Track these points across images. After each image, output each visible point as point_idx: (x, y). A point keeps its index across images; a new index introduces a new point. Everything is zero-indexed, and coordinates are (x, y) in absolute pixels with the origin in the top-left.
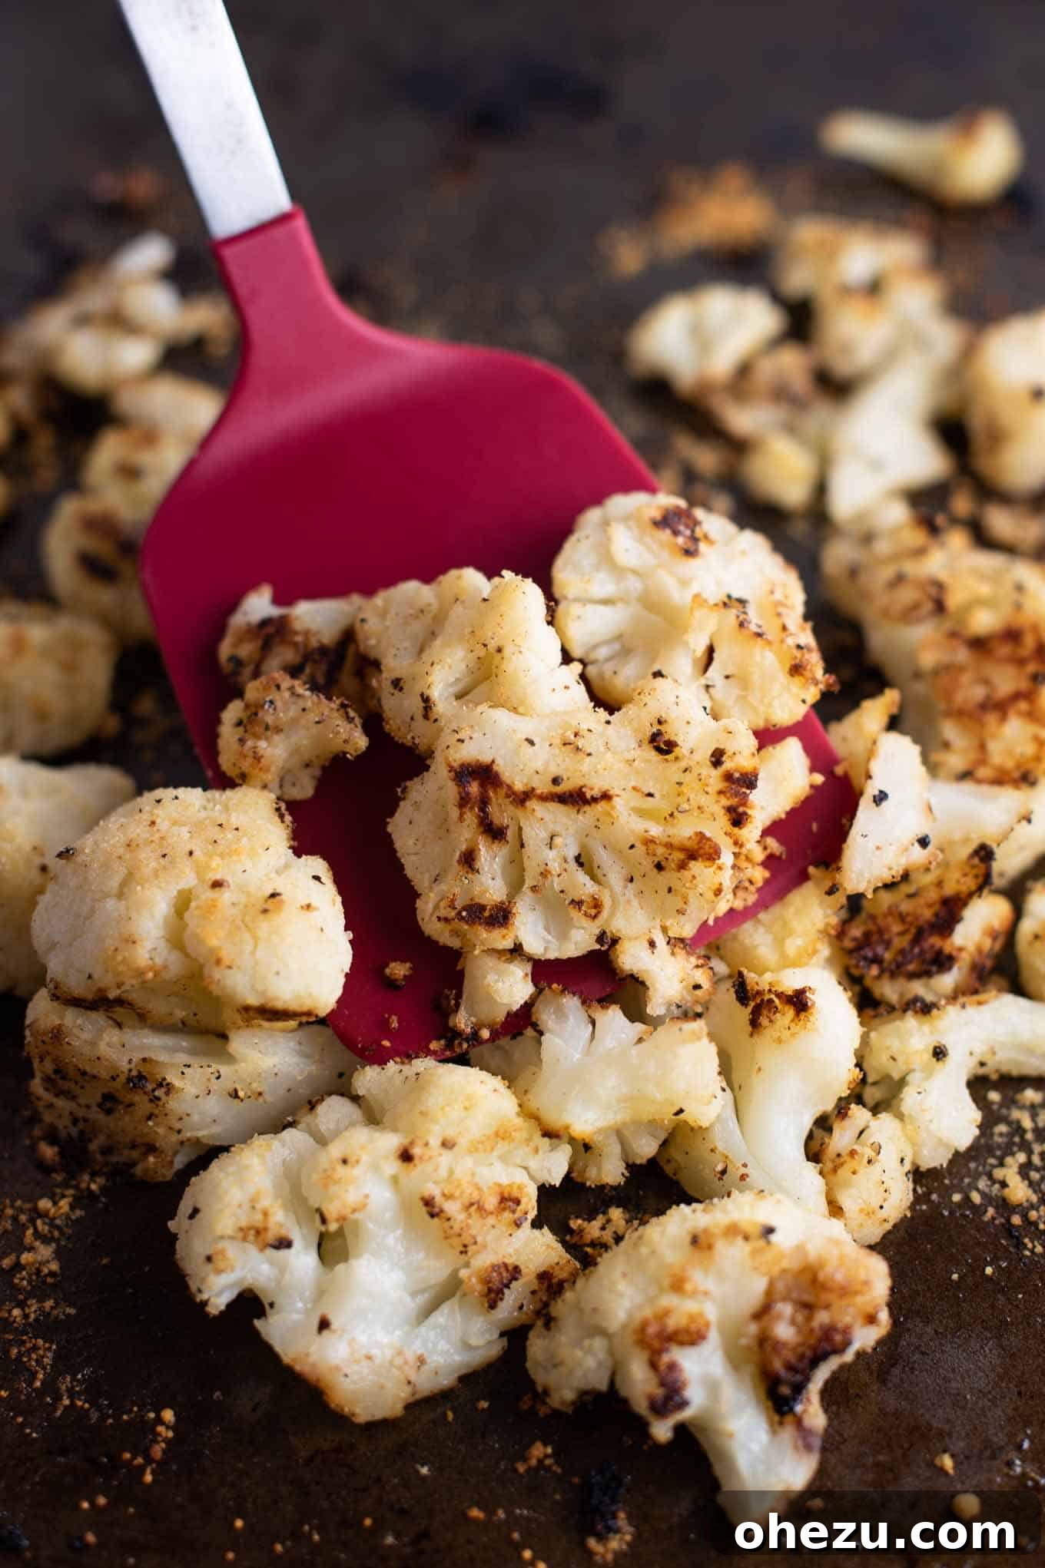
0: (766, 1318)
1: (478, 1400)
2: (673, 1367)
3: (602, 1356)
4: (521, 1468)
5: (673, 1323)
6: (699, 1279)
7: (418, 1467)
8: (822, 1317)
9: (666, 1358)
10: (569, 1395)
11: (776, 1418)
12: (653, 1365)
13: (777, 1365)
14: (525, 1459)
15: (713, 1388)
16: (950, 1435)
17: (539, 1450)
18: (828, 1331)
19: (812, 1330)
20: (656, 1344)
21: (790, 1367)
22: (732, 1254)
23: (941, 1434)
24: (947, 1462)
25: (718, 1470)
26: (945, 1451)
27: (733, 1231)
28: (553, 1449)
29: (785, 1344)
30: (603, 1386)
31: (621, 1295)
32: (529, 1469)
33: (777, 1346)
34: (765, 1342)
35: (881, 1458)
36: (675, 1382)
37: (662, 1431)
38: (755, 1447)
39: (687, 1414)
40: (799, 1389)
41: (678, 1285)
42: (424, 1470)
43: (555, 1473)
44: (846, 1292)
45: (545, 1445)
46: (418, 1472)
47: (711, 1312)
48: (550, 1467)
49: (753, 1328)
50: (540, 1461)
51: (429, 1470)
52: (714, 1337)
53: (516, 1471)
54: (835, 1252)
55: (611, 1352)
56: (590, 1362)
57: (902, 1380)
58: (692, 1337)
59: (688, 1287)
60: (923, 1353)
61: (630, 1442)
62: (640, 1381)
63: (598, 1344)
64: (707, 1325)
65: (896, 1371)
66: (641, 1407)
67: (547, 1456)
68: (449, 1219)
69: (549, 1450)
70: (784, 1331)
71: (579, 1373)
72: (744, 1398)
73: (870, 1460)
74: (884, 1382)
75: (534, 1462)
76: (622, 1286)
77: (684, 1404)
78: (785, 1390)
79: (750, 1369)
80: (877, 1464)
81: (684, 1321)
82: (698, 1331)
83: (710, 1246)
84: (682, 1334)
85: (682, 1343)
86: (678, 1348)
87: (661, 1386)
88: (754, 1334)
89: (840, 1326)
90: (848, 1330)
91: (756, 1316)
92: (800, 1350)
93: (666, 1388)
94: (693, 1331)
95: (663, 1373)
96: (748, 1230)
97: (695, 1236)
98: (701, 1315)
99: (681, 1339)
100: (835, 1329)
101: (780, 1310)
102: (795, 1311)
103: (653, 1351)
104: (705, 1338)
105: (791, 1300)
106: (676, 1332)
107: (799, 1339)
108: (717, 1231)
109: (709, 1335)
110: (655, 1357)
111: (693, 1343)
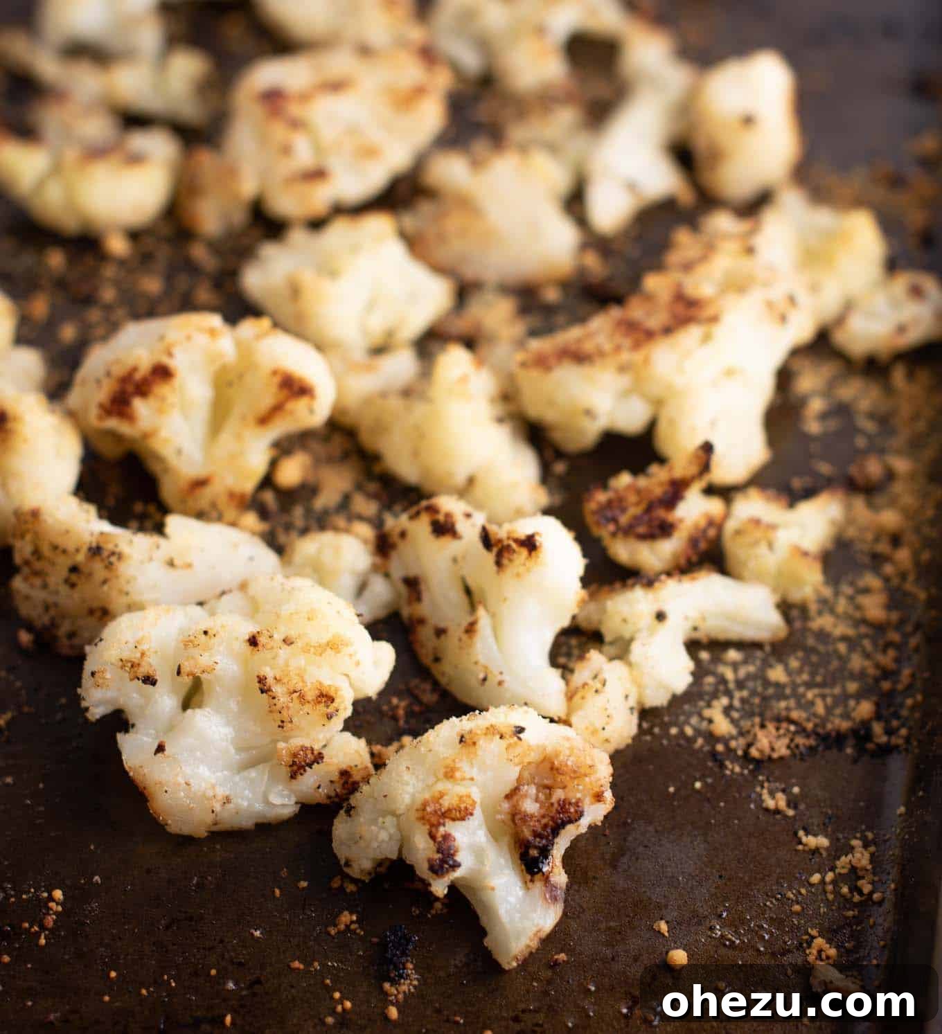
0: (515, 798)
1: (299, 881)
2: (447, 837)
3: (392, 830)
4: (333, 931)
5: (446, 803)
6: (466, 768)
7: (253, 931)
8: (559, 794)
9: (442, 830)
10: (367, 865)
11: (529, 877)
12: (432, 837)
13: (527, 834)
14: (335, 925)
15: (479, 854)
16: (666, 906)
17: (346, 918)
18: (564, 805)
19: (552, 804)
20: (434, 820)
21: (536, 835)
22: (491, 749)
23: (659, 907)
24: (664, 927)
25: (484, 921)
26: (661, 919)
27: (491, 730)
28: (357, 917)
29: (532, 816)
30: (394, 856)
31: (407, 784)
32: (339, 932)
33: (525, 818)
34: (516, 816)
35: (612, 924)
36: (449, 848)
37: (439, 888)
38: (512, 899)
39: (458, 873)
40: (545, 852)
41: (450, 774)
42: (257, 933)
43: (358, 934)
44: (577, 774)
45: (351, 913)
46: (252, 934)
47: (476, 794)
48: (356, 929)
49: (506, 806)
50: (347, 926)
51: (261, 933)
52: (478, 812)
53: (329, 934)
54: (567, 745)
55: (399, 828)
56: (383, 835)
57: (629, 867)
58: (462, 814)
59: (458, 775)
60: (646, 847)
61: (418, 912)
62: (422, 849)
63: (390, 821)
64: (474, 802)
65: (625, 860)
66: (423, 870)
67: (352, 922)
68: (274, 698)
69: (354, 918)
70: (530, 806)
71: (375, 845)
72: (502, 861)
73: (603, 926)
74: (615, 867)
75: (342, 927)
76: (407, 777)
77: (456, 866)
78: (534, 853)
79: (506, 839)
80: (609, 928)
81: (455, 802)
82: (466, 809)
83: (474, 743)
84: (454, 811)
85: (454, 820)
86: (451, 822)
87: (438, 852)
88: (507, 810)
89: (573, 801)
90: (580, 804)
91: (508, 797)
92: (544, 821)
93: (442, 853)
94: (463, 809)
95: (440, 842)
96: (503, 730)
97: (462, 737)
98: (469, 796)
99: (453, 816)
100: (570, 804)
101: (527, 791)
102: (538, 791)
103: (432, 825)
104: (471, 814)
105: (535, 784)
106: (449, 810)
107: (542, 811)
108: (479, 732)
109: (475, 812)
110: (434, 830)
111: (463, 819)
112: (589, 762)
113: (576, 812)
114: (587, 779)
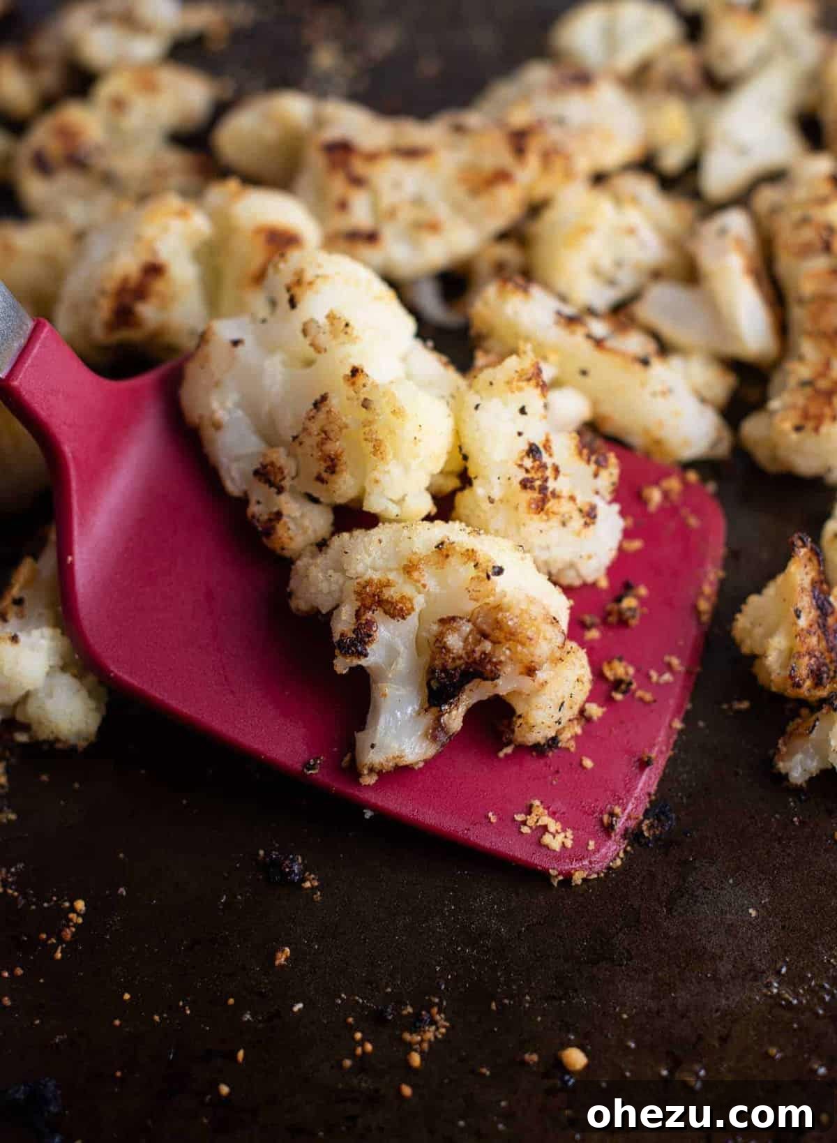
0: (448, 626)
2: (370, 623)
3: (335, 589)
5: (388, 593)
6: (425, 573)
8: (487, 646)
9: (369, 615)
11: (426, 705)
12: (358, 615)
13: (438, 665)
15: (392, 656)
18: (485, 659)
19: (474, 652)
20: (368, 602)
21: (444, 671)
22: (460, 571)
27: (470, 555)
29: (449, 651)
30: (325, 612)
31: (370, 555)
33: (445, 649)
34: (439, 645)
36: (366, 635)
37: (342, 665)
39: (363, 662)
41: (409, 569)
44: (512, 637)
47: (419, 601)
49: (435, 628)
52: (413, 620)
54: (523, 605)
55: (341, 589)
56: (325, 587)
58: (397, 611)
59: (416, 575)
62: (344, 623)
63: (337, 578)
64: (413, 609)
70: (454, 642)
77: (364, 654)
78: (435, 685)
79: (424, 659)
81: (397, 597)
82: (401, 609)
83: (447, 556)
84: (390, 606)
85: (386, 612)
86: (382, 613)
87: (354, 631)
88: (435, 633)
89: (494, 660)
90: (498, 667)
91: (443, 621)
92: (458, 662)
93: (357, 635)
94: (398, 607)
95: (361, 624)
96: (481, 560)
97: (442, 543)
98: (410, 600)
99: (387, 608)
100: (490, 661)
101: (461, 626)
102: (471, 632)
103: (364, 605)
104: (403, 618)
105: (474, 624)
106: (387, 601)
107: (461, 652)
108: (458, 548)
109: (409, 618)
110: (362, 610)
111: (393, 617)
112: (529, 633)
113: (492, 671)
114: (519, 648)
